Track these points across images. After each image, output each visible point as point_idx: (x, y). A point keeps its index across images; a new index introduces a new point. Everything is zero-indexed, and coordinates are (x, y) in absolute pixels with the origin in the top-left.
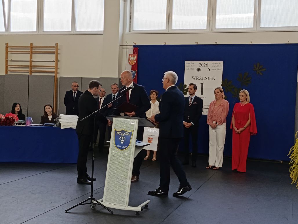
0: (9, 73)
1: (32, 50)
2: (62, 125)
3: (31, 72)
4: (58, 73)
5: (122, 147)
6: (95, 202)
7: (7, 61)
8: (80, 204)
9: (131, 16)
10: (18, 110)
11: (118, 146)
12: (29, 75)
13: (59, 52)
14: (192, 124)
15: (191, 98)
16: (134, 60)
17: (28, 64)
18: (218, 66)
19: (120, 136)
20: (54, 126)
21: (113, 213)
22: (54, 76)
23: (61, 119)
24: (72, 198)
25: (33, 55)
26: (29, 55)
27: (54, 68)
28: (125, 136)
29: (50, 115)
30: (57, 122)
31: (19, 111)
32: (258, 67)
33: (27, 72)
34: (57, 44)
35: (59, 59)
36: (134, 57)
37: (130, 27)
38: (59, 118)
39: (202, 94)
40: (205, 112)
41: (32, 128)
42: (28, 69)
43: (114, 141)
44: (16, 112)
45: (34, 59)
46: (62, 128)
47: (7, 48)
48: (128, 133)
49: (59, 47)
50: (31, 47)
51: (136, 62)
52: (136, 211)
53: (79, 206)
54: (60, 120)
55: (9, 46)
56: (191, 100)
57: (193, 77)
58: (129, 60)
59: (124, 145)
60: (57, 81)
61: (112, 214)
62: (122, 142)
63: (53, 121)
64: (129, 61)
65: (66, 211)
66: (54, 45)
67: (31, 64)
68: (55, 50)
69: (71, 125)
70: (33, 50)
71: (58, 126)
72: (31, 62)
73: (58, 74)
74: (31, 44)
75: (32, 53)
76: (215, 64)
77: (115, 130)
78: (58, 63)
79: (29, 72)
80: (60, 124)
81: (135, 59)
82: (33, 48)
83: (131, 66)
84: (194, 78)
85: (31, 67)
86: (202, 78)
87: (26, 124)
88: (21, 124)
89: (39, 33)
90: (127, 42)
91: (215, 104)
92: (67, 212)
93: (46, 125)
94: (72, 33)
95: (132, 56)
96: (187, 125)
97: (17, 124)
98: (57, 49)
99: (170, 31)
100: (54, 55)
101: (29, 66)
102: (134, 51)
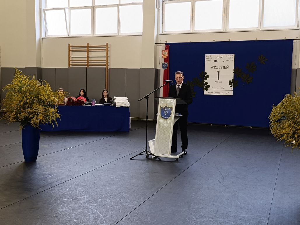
0: (71, 66)
1: (88, 49)
2: (117, 104)
3: (88, 65)
7: (69, 57)
8: (140, 154)
9: (163, 20)
10: (82, 94)
11: (163, 117)
12: (87, 68)
13: (108, 50)
18: (231, 58)
20: (111, 105)
22: (106, 68)
23: (115, 100)
26: (86, 53)
27: (105, 62)
29: (106, 98)
32: (262, 57)
34: (107, 44)
35: (109, 55)
36: (166, 52)
37: (162, 29)
39: (218, 79)
40: (221, 93)
41: (96, 107)
42: (86, 63)
45: (90, 56)
46: (117, 106)
47: (69, 47)
48: (169, 108)
49: (109, 46)
50: (88, 46)
51: (168, 56)
52: (176, 158)
55: (71, 46)
57: (212, 67)
58: (162, 54)
60: (108, 71)
61: (160, 160)
62: (166, 114)
64: (163, 56)
66: (105, 45)
67: (88, 59)
68: (106, 48)
69: (123, 104)
70: (89, 49)
71: (114, 105)
72: (88, 57)
73: (108, 67)
74: (88, 44)
75: (88, 51)
76: (228, 56)
78: (108, 58)
79: (86, 66)
81: (167, 54)
83: (164, 59)
85: (88, 61)
86: (218, 67)
87: (91, 104)
88: (88, 104)
89: (93, 35)
90: (160, 41)
92: (132, 159)
94: (118, 35)
95: (164, 52)
97: (85, 104)
98: (107, 47)
99: (193, 32)
100: (105, 52)
101: (86, 61)
102: (166, 47)
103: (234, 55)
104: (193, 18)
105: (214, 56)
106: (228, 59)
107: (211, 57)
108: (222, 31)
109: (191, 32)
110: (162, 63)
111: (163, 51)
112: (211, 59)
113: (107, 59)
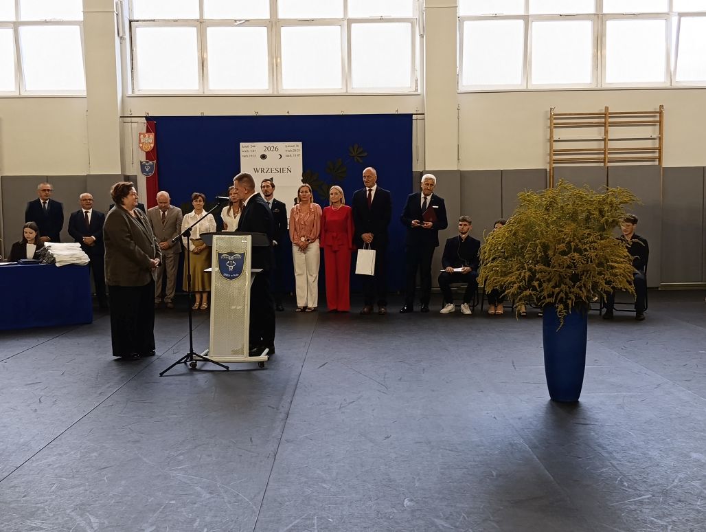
2: (57, 260)
5: (232, 276)
9: (132, 64)
11: (225, 274)
16: (149, 143)
18: (294, 151)
19: (227, 260)
21: (229, 369)
23: (51, 250)
32: (355, 150)
36: (149, 137)
37: (133, 84)
48: (239, 255)
51: (154, 146)
52: (261, 362)
53: (177, 366)
54: (51, 252)
58: (140, 142)
59: (234, 273)
61: (227, 369)
62: (232, 269)
64: (141, 145)
65: (161, 375)
69: (74, 259)
71: (50, 262)
76: (290, 146)
77: (218, 253)
80: (53, 259)
81: (151, 141)
83: (145, 153)
84: (256, 171)
86: (270, 171)
90: (131, 112)
91: (299, 210)
94: (17, 94)
95: (145, 136)
99: (207, 93)
102: (147, 127)
103: (300, 144)
104: (203, 64)
105: (260, 147)
106: (288, 153)
107: (253, 149)
108: (270, 92)
109: (201, 93)
110: (141, 162)
111: (142, 136)
112: (253, 153)
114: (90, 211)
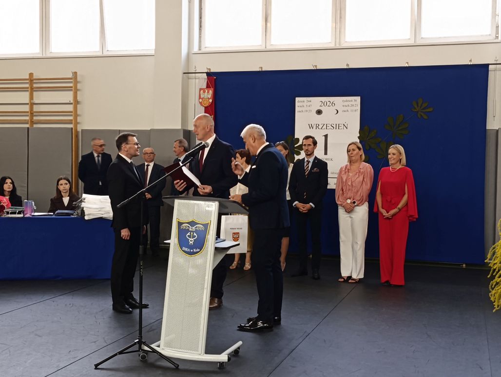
1: (32, 85)
2: (86, 213)
3: (33, 122)
4: (78, 123)
5: (192, 251)
6: (146, 348)
8: (121, 353)
9: (200, 22)
10: (9, 188)
11: (184, 248)
12: (28, 128)
13: (78, 88)
14: (311, 206)
15: (309, 162)
16: (208, 98)
17: (26, 108)
18: (352, 105)
19: (188, 231)
20: (72, 214)
21: (179, 367)
22: (72, 128)
23: (84, 202)
24: (106, 342)
25: (34, 93)
26: (27, 94)
27: (72, 115)
28: (196, 231)
29: (66, 196)
30: (79, 207)
31: (10, 190)
32: (420, 105)
33: (25, 122)
34: (75, 74)
35: (79, 99)
36: (208, 92)
37: (200, 41)
38: (81, 201)
39: (326, 153)
40: (332, 184)
41: (34, 219)
42: (27, 118)
43: (176, 241)
44: (6, 193)
45: (36, 101)
46: (86, 218)
48: (202, 226)
49: (79, 79)
50: (31, 79)
51: (212, 101)
52: (219, 362)
53: (119, 356)
54: (83, 205)
56: (308, 164)
57: (310, 125)
58: (200, 98)
59: (195, 247)
60: (77, 136)
61: (177, 367)
62: (192, 243)
63: (71, 206)
64: (201, 100)
65: (96, 366)
66: (70, 76)
67: (31, 108)
68: (73, 84)
69: (103, 213)
70: (35, 85)
71: (80, 215)
72: (32, 104)
73: (78, 125)
74: (31, 75)
75: (32, 90)
76: (346, 101)
77: (178, 221)
78: (79, 106)
79: (27, 123)
80: (83, 212)
81: (210, 96)
82: (34, 81)
83: (204, 108)
84: (311, 127)
85: (32, 113)
86: (325, 126)
87: (23, 213)
88: (15, 213)
89: (44, 56)
90: (195, 68)
91: (348, 169)
92: (98, 367)
93: (58, 214)
94: (100, 54)
95: (204, 92)
96: (304, 208)
97: (8, 213)
98: (76, 82)
99: (269, 48)
100: (71, 93)
101: (27, 112)
102: (207, 82)
103: (358, 99)
104: (266, 19)
105: (316, 102)
106: (345, 109)
107: (310, 103)
108: (332, 45)
109: (263, 48)
111: (202, 91)
112: (308, 109)
113: (75, 108)
114: (152, 164)
